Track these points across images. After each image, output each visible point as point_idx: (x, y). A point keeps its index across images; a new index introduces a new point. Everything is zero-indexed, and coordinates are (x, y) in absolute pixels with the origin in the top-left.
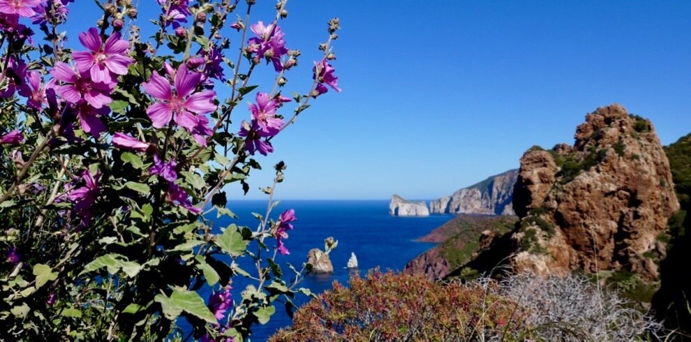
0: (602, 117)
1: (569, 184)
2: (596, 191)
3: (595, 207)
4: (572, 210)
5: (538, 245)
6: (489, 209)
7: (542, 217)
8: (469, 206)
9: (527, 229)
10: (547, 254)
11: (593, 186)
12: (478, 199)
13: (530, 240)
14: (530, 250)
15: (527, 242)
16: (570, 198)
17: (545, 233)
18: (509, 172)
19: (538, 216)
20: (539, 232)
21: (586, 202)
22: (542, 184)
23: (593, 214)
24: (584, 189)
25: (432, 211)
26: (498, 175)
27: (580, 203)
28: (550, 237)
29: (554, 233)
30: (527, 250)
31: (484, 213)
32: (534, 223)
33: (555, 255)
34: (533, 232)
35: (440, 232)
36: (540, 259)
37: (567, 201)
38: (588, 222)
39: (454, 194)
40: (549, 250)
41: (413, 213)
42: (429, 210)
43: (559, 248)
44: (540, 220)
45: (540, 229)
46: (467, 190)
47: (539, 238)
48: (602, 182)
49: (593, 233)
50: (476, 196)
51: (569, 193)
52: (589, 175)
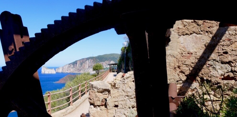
6: (76, 71)
8: (69, 70)
12: (72, 68)
18: (82, 59)
26: (78, 60)
31: (74, 72)
35: (63, 80)
39: (64, 66)
41: (50, 73)
42: (56, 72)
46: (68, 65)
50: (71, 67)
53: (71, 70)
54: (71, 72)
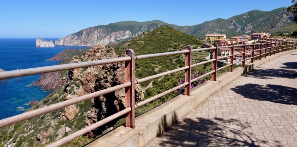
0: (97, 48)
1: (84, 72)
2: (92, 74)
3: (92, 79)
4: (85, 80)
5: (74, 92)
6: (81, 44)
7: (76, 82)
8: (72, 43)
9: (72, 86)
10: (77, 94)
11: (91, 73)
12: (76, 40)
13: (72, 90)
14: (72, 93)
15: (71, 91)
16: (85, 76)
17: (77, 88)
19: (75, 81)
20: (75, 87)
21: (89, 78)
22: (77, 70)
23: (91, 81)
24: (89, 74)
25: (56, 44)
26: (85, 30)
27: (87, 78)
28: (78, 89)
29: (79, 87)
30: (70, 94)
31: (79, 45)
32: (74, 84)
33: (79, 94)
34: (73, 87)
35: (59, 56)
36: (75, 96)
37: (84, 77)
38: (90, 84)
39: (66, 37)
40: (78, 93)
41: (47, 46)
42: (55, 45)
43: (81, 92)
44: (76, 83)
45: (75, 86)
46: (71, 36)
47: (75, 89)
48: (94, 71)
49: (91, 87)
51: (84, 75)
52: (90, 69)
53: (75, 43)
54: (75, 45)
